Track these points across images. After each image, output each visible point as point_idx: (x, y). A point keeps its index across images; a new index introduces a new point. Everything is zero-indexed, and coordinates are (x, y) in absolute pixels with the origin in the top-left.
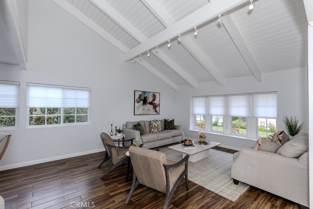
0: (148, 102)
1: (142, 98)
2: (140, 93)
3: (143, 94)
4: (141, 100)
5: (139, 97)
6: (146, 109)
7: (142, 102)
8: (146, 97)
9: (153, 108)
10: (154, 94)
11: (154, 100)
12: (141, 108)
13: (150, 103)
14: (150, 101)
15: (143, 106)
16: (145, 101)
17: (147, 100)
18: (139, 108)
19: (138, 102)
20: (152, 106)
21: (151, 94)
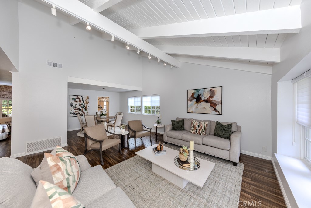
0: (203, 100)
1: (196, 96)
2: (193, 91)
3: (196, 92)
4: (194, 98)
5: (192, 96)
6: (200, 107)
7: (195, 100)
8: (200, 94)
9: (211, 106)
10: (211, 90)
11: (211, 97)
12: (194, 106)
13: (206, 101)
14: (206, 99)
15: (196, 104)
16: (199, 99)
17: (202, 98)
18: (191, 106)
19: (191, 101)
20: (209, 104)
21: (207, 90)
